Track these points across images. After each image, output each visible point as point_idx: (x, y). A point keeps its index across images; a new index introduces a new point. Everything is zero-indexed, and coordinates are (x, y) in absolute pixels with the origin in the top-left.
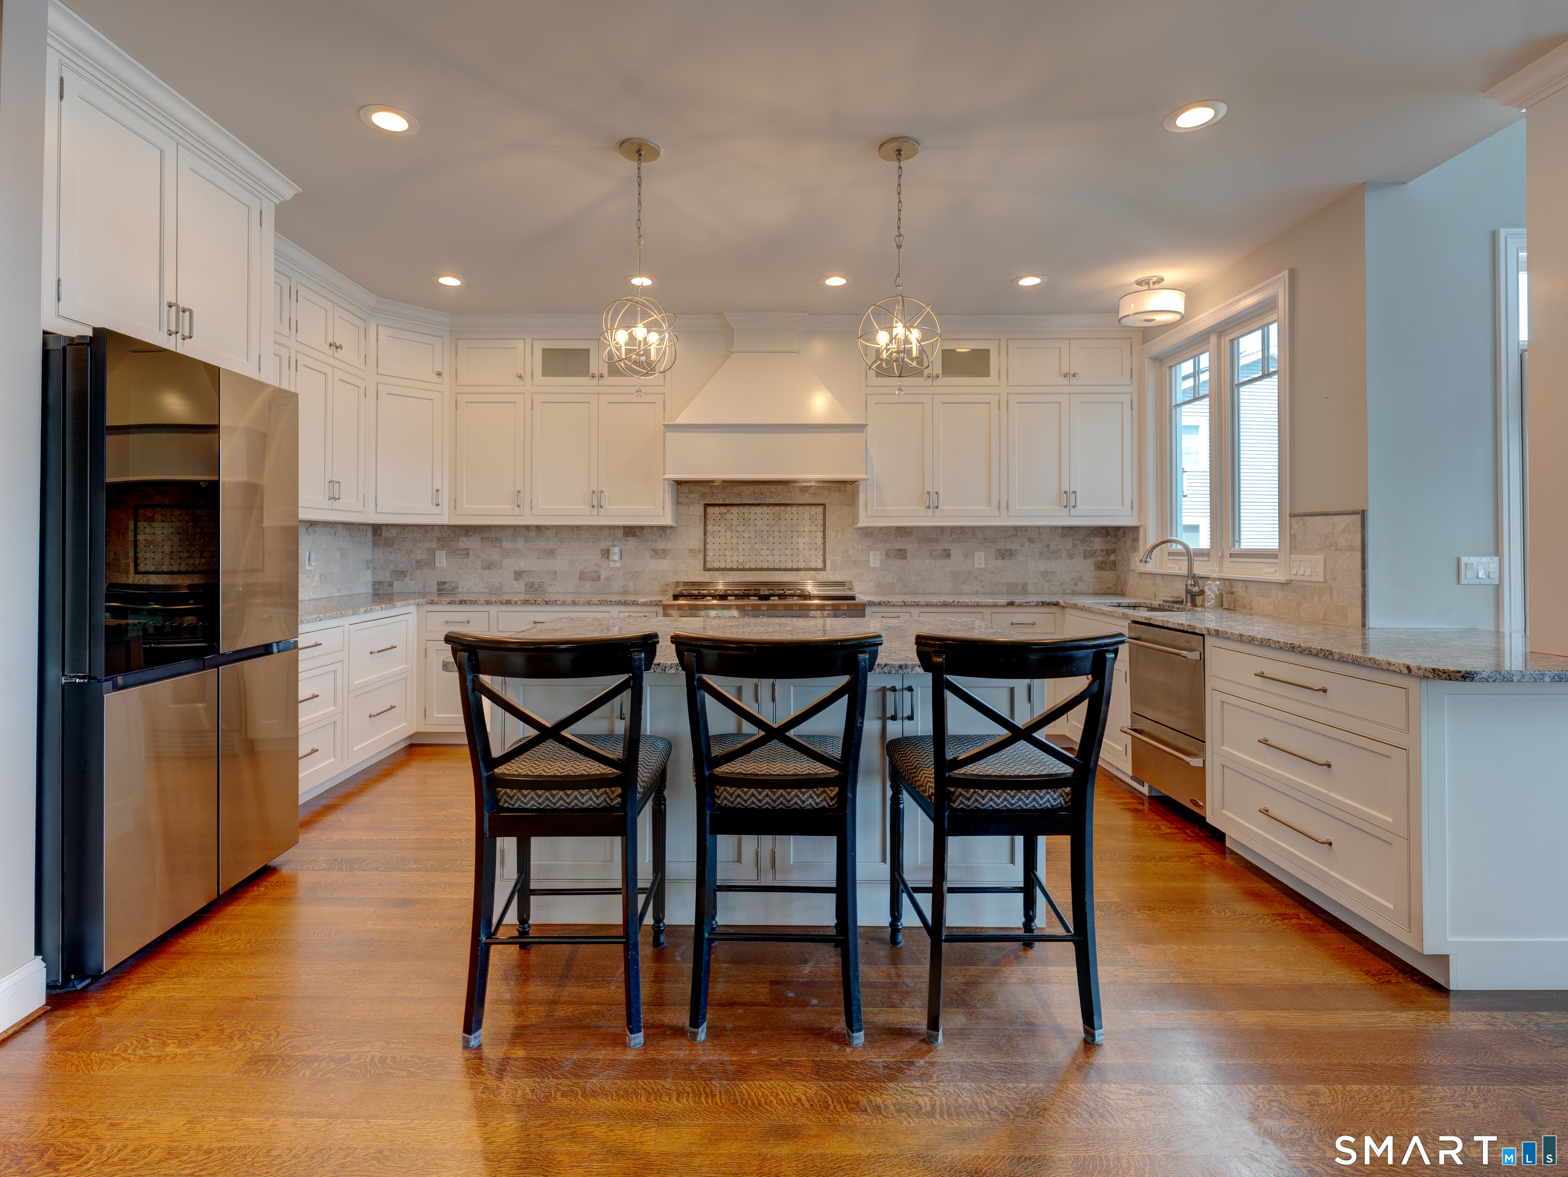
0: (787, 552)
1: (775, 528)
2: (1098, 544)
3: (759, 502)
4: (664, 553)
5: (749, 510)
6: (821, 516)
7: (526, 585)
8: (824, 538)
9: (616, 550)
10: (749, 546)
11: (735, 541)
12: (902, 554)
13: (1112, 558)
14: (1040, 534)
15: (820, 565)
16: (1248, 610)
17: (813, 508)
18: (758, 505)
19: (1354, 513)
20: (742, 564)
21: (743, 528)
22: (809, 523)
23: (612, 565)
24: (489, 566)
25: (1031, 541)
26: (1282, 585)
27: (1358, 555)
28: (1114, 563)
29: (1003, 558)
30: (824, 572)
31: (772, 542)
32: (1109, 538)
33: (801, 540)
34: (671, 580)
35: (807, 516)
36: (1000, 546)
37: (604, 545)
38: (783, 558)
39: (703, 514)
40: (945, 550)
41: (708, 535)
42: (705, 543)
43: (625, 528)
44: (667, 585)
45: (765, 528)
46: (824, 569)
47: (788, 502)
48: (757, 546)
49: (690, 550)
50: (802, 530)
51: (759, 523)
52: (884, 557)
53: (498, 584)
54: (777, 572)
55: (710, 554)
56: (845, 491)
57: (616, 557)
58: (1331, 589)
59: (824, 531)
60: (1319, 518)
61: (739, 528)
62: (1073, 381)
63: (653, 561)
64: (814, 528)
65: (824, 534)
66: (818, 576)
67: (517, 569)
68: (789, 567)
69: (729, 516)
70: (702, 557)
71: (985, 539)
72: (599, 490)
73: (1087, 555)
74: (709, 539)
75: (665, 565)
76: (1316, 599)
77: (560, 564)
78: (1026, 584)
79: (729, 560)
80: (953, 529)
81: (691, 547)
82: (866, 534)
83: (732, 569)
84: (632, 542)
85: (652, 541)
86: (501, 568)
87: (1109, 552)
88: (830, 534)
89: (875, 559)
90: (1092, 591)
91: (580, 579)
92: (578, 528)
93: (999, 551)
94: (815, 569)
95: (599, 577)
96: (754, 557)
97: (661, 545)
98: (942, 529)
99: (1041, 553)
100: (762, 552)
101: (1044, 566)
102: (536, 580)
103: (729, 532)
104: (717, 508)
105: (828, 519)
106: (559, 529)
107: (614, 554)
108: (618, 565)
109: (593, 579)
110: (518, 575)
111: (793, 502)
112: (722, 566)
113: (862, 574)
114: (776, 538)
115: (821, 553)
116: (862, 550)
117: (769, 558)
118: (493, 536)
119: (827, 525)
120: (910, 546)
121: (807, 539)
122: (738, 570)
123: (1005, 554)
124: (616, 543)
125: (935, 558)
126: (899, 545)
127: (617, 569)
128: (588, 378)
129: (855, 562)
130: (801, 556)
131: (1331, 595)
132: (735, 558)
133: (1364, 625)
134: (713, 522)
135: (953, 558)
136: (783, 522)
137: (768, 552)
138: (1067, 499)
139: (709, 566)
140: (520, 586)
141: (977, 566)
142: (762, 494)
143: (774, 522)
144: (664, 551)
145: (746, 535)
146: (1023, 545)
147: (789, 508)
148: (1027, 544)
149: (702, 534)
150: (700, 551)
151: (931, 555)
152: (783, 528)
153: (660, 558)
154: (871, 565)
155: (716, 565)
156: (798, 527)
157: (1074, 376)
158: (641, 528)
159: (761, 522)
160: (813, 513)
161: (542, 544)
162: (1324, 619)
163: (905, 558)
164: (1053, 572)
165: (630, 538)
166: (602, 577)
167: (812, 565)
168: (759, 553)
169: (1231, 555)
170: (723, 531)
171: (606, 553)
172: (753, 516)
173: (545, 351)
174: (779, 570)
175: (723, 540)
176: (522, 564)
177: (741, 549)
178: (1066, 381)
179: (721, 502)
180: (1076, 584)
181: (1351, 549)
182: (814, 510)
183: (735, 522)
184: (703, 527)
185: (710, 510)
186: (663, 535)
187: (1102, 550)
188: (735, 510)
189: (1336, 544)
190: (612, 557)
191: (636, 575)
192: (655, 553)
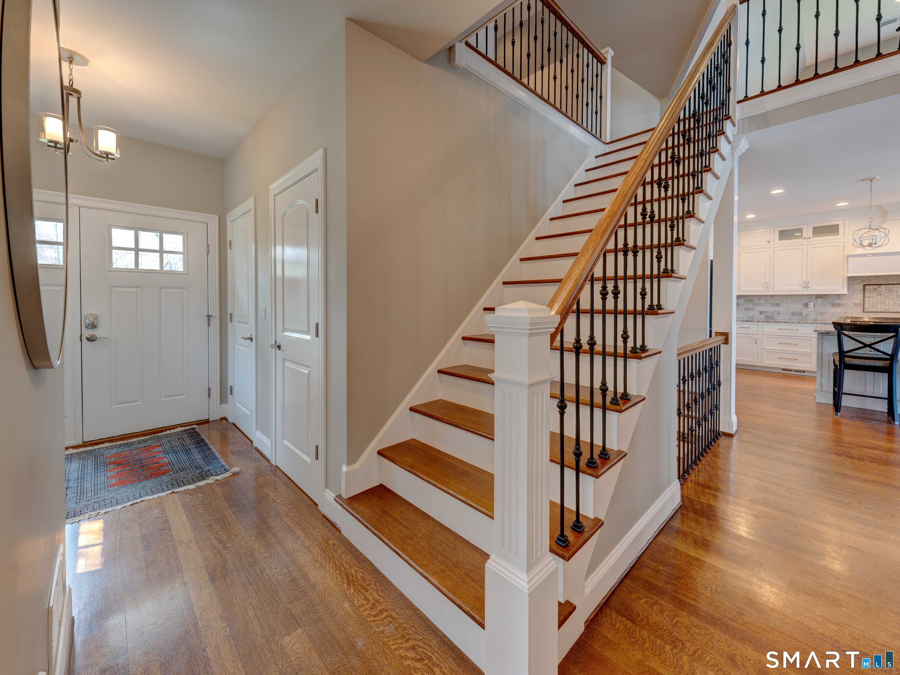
4: (839, 305)
7: (765, 316)
9: (812, 304)
10: (894, 301)
11: (883, 300)
21: (888, 294)
23: (809, 309)
24: (748, 309)
34: (842, 316)
37: (805, 301)
39: (863, 288)
41: (866, 297)
42: (864, 301)
43: (817, 295)
44: (840, 318)
53: (752, 316)
55: (867, 305)
57: (812, 307)
61: (886, 295)
63: (831, 308)
67: (761, 310)
69: (879, 290)
70: (862, 307)
72: (808, 281)
74: (867, 299)
75: (839, 310)
77: (782, 309)
79: (879, 308)
81: (855, 303)
84: (820, 300)
85: (832, 300)
86: (753, 310)
91: (792, 315)
92: (791, 295)
95: (802, 314)
97: (837, 302)
102: (770, 315)
103: (879, 296)
104: (872, 286)
106: (781, 296)
108: (813, 309)
109: (799, 315)
110: (761, 313)
112: (875, 310)
118: (750, 298)
124: (811, 301)
127: (812, 311)
128: (802, 239)
132: (883, 307)
134: (869, 293)
139: (866, 310)
140: (762, 317)
145: (891, 297)
149: (862, 297)
150: (860, 304)
153: (836, 307)
155: (871, 310)
158: (826, 295)
161: (773, 301)
166: (803, 314)
170: (875, 296)
171: (806, 305)
173: (780, 231)
175: (875, 300)
176: (763, 309)
177: (887, 303)
179: (874, 284)
184: (862, 294)
185: (867, 287)
186: (838, 298)
188: (883, 287)
190: (809, 306)
191: (822, 314)
192: (834, 305)
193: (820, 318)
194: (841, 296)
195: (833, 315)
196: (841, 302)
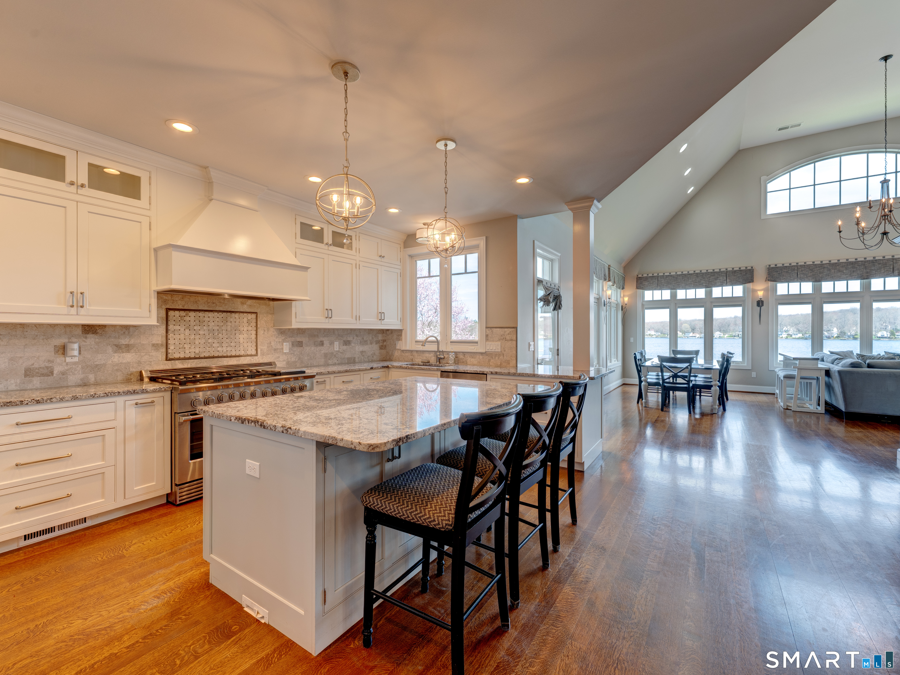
0: (232, 344)
1: (223, 328)
2: (380, 337)
3: (211, 309)
4: (128, 348)
5: (203, 315)
6: (255, 321)
8: (256, 335)
10: (203, 341)
11: (193, 337)
12: (300, 344)
13: (385, 344)
14: (360, 333)
15: (254, 352)
16: (466, 363)
17: (249, 315)
18: (211, 311)
19: (513, 328)
20: (198, 354)
21: (199, 328)
22: (247, 324)
23: (68, 360)
25: (357, 336)
26: (482, 353)
27: (515, 342)
28: (385, 346)
29: (346, 345)
30: (256, 357)
31: (221, 337)
32: (384, 335)
33: (241, 336)
34: (134, 370)
35: (245, 320)
36: (345, 339)
37: (59, 341)
38: (229, 349)
39: (165, 316)
40: (321, 341)
41: (170, 332)
42: (167, 339)
43: (84, 326)
44: (131, 375)
45: (216, 328)
46: (256, 355)
47: (233, 310)
48: (210, 341)
49: (153, 345)
50: (242, 329)
51: (212, 324)
52: (291, 347)
54: (225, 359)
55: (171, 347)
56: (269, 305)
57: (76, 353)
58: (503, 354)
59: (256, 331)
60: (498, 329)
61: (195, 328)
62: (383, 260)
63: (116, 355)
64: (250, 328)
65: (257, 333)
66: (252, 360)
68: (233, 354)
69: (187, 319)
70: (164, 350)
71: (339, 335)
72: (79, 292)
73: (377, 342)
74: (171, 335)
75: (128, 357)
76: (497, 358)
78: (355, 358)
79: (187, 352)
80: (325, 330)
81: (154, 342)
82: (281, 332)
83: (190, 358)
84: (91, 340)
85: (115, 337)
87: (384, 341)
88: (260, 332)
89: (286, 347)
90: (378, 360)
91: (26, 375)
93: (344, 341)
94: (251, 355)
95: (51, 373)
96: (208, 349)
97: (124, 341)
98: (320, 329)
99: (360, 342)
100: (214, 345)
101: (361, 348)
103: (187, 331)
104: (177, 313)
105: (259, 322)
107: (73, 350)
108: (76, 359)
109: (43, 375)
111: (236, 310)
112: (182, 356)
113: (279, 357)
114: (224, 335)
115: (255, 344)
116: (279, 342)
117: (219, 349)
119: (258, 326)
120: (304, 339)
121: (245, 335)
122: (195, 358)
123: (347, 343)
124: (74, 340)
125: (317, 346)
126: (299, 339)
127: (75, 363)
128: (62, 184)
129: (275, 350)
130: (241, 347)
131: (503, 356)
132: (193, 350)
133: (517, 366)
134: (174, 323)
135: (325, 346)
136: (229, 324)
137: (218, 345)
138: (381, 316)
139: (170, 356)
141: (335, 350)
142: (214, 303)
143: (222, 324)
144: (127, 346)
145: (201, 332)
146: (354, 338)
147: (233, 314)
148: (355, 337)
149: (164, 332)
150: (162, 345)
151: (315, 344)
152: (229, 328)
153: (123, 352)
154: (285, 351)
155: (177, 356)
156: (240, 328)
157: (383, 257)
158: (103, 327)
159: (213, 324)
160: (249, 318)
162: (500, 365)
163: (302, 346)
164: (365, 351)
165: (90, 336)
166: (55, 372)
167: (249, 353)
168: (212, 345)
169: (451, 342)
170: (182, 329)
171: (63, 350)
172: (206, 319)
174: (227, 357)
175: (182, 336)
177: (197, 343)
178: (379, 259)
179: (180, 307)
180: (373, 357)
181: (511, 340)
182: (250, 316)
183: (192, 323)
184: (164, 327)
185: (171, 313)
186: (127, 333)
187: (382, 340)
188: (192, 314)
189: (505, 338)
190: (70, 353)
191: (97, 368)
192: (118, 348)
193: (92, 378)
194: (131, 329)
195: (117, 370)
196: (132, 342)
